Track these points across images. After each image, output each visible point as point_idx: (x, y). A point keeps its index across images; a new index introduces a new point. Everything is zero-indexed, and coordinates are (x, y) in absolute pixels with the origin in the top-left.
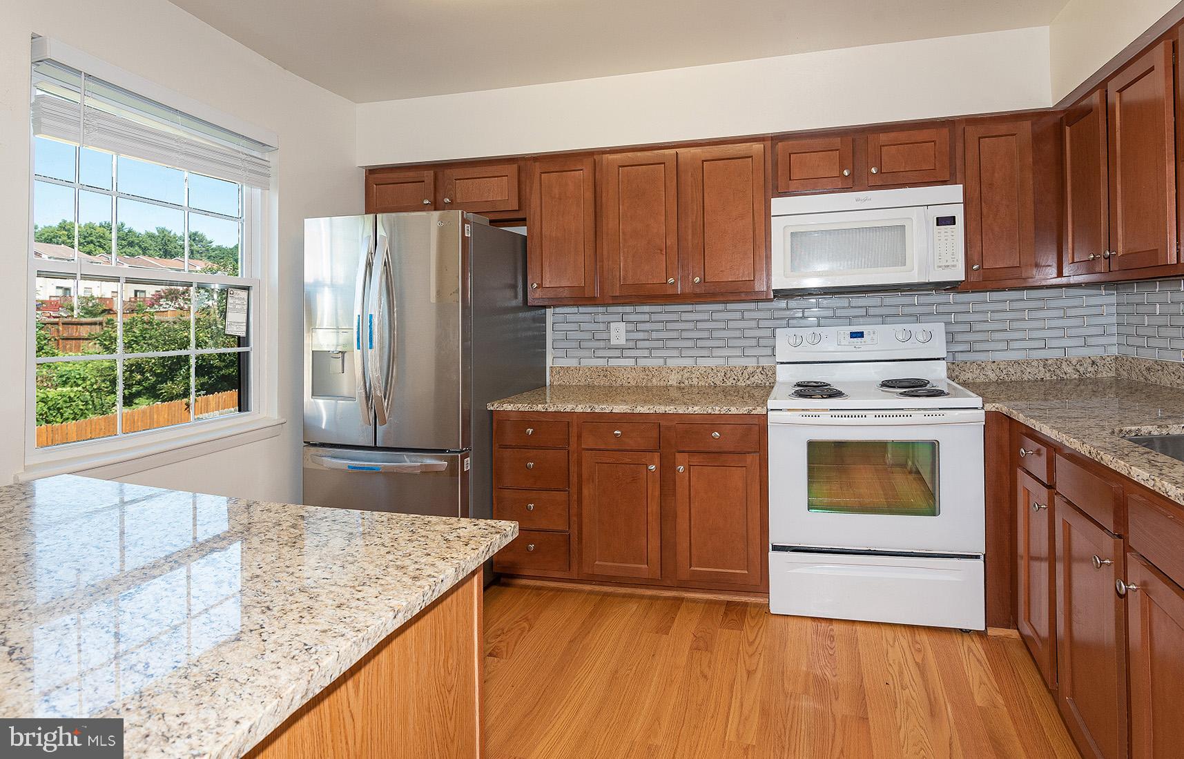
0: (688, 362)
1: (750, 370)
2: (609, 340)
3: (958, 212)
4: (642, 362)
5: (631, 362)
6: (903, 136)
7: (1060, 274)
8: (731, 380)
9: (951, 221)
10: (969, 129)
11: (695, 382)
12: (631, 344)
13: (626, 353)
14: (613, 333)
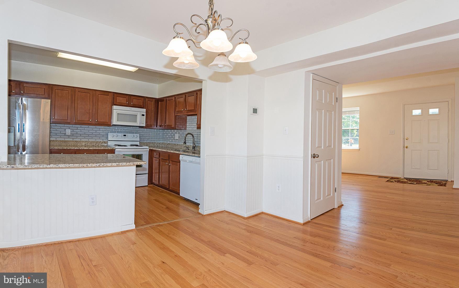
0: (87, 140)
1: (101, 142)
2: (66, 134)
3: (145, 114)
4: (75, 140)
5: (71, 140)
6: (137, 98)
7: (157, 127)
8: (97, 144)
9: (143, 115)
10: (147, 99)
11: (89, 144)
12: (72, 135)
13: (70, 137)
14: (67, 132)
